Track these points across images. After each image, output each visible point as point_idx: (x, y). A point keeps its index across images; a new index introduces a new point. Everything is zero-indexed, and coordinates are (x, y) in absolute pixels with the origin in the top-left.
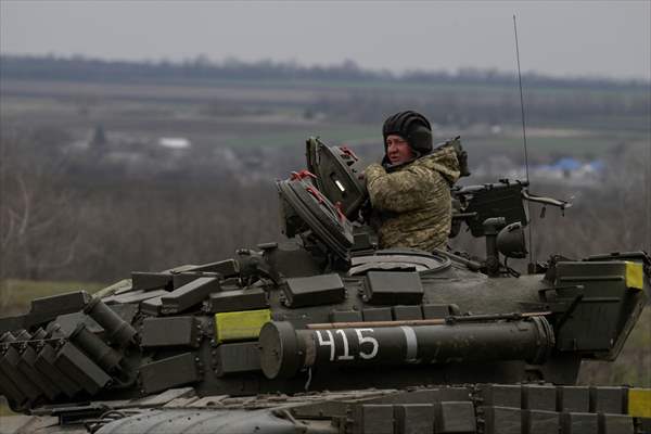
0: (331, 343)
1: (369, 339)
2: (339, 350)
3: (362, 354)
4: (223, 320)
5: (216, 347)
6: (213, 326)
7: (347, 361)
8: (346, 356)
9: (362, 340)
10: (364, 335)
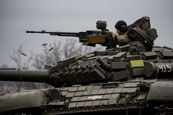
0: (162, 68)
1: (169, 67)
2: (164, 70)
3: (168, 71)
4: (133, 62)
5: (131, 69)
6: (130, 64)
7: (165, 72)
8: (165, 71)
9: (168, 67)
10: (169, 66)
